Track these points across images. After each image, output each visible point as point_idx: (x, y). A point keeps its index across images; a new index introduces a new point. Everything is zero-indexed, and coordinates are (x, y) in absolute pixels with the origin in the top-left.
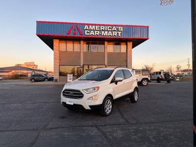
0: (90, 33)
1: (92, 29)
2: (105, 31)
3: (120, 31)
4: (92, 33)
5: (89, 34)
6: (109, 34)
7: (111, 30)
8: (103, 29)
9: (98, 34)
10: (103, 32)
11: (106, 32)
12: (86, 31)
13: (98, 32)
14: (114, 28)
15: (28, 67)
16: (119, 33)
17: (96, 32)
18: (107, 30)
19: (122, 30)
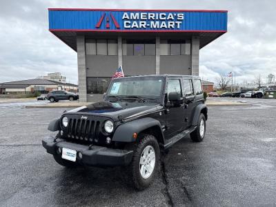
0: (131, 24)
1: (135, 18)
2: (155, 20)
3: (179, 20)
4: (135, 24)
5: (129, 26)
6: (162, 26)
7: (165, 18)
8: (153, 17)
9: (144, 26)
10: (152, 22)
11: (157, 22)
12: (125, 22)
13: (145, 22)
14: (171, 16)
15: (52, 80)
16: (179, 23)
17: (141, 22)
18: (159, 20)
19: (183, 19)
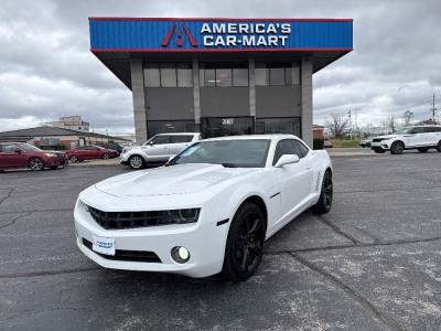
0: (214, 40)
1: (219, 31)
2: (249, 35)
3: (284, 34)
4: (220, 40)
5: (212, 44)
6: (259, 43)
7: (263, 31)
8: (246, 30)
9: (233, 42)
10: (245, 37)
11: (253, 38)
12: (205, 38)
13: (235, 38)
14: (271, 28)
15: (67, 127)
16: (283, 38)
17: (228, 37)
18: (255, 33)
19: (289, 31)
